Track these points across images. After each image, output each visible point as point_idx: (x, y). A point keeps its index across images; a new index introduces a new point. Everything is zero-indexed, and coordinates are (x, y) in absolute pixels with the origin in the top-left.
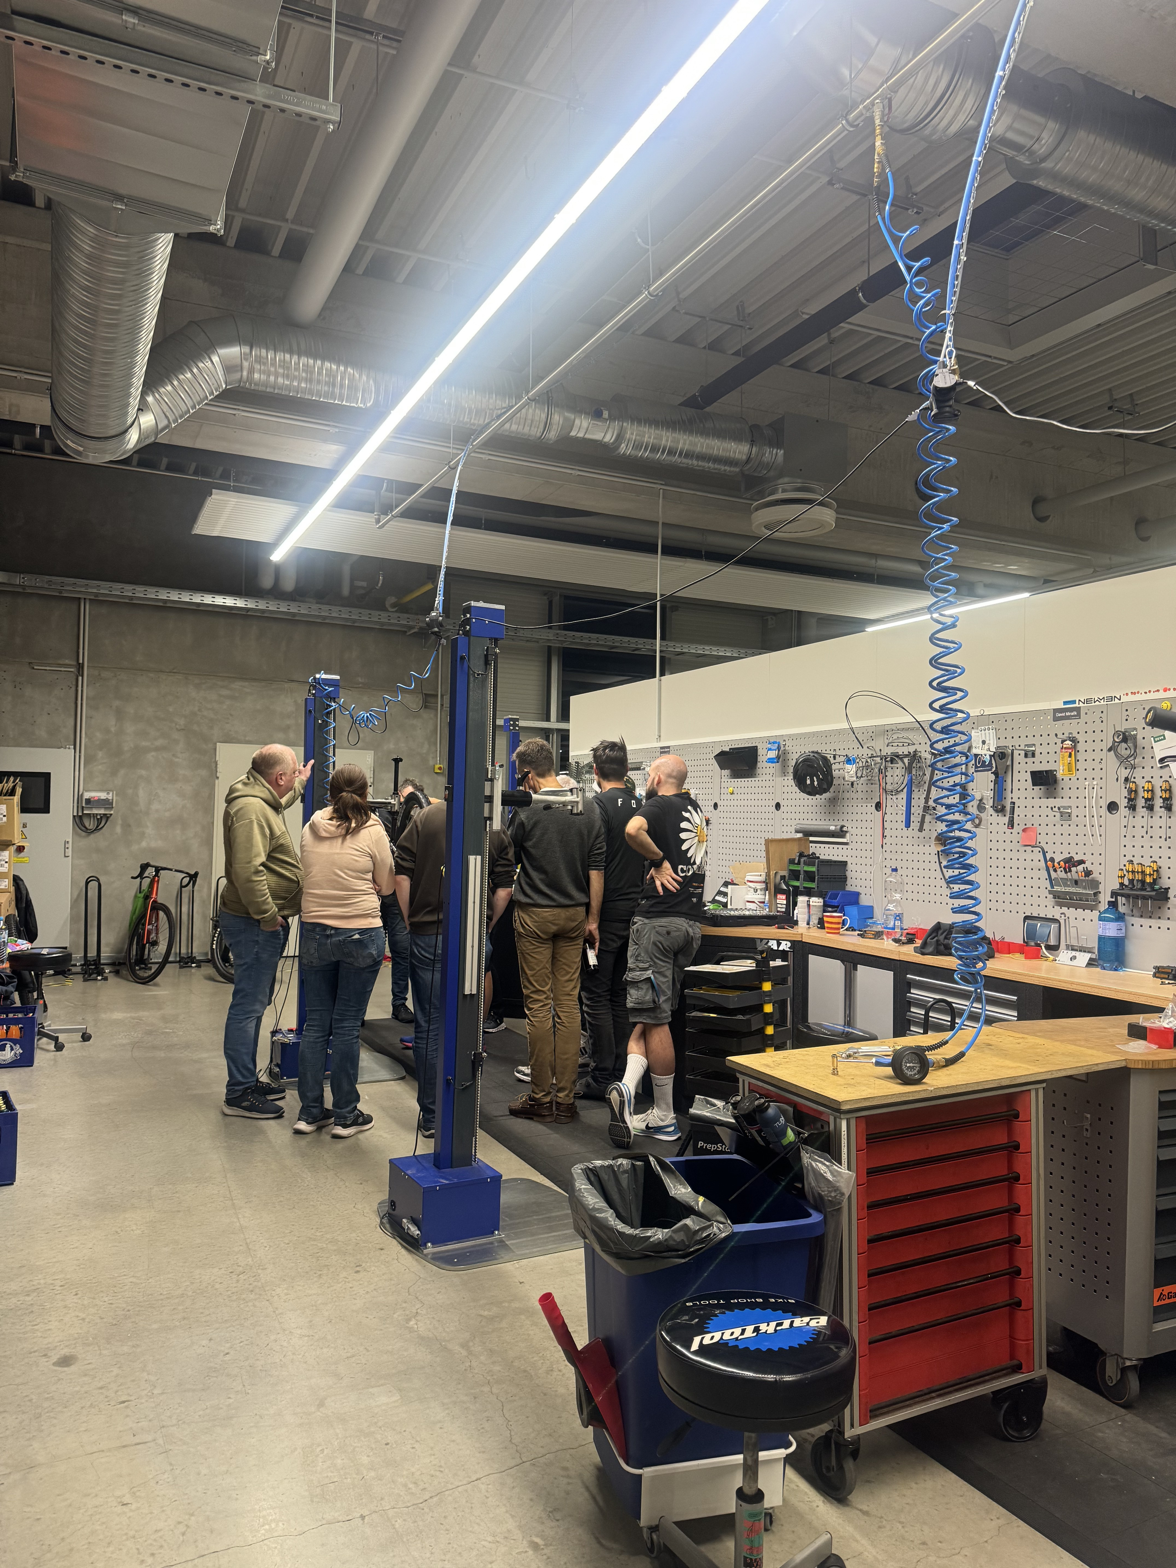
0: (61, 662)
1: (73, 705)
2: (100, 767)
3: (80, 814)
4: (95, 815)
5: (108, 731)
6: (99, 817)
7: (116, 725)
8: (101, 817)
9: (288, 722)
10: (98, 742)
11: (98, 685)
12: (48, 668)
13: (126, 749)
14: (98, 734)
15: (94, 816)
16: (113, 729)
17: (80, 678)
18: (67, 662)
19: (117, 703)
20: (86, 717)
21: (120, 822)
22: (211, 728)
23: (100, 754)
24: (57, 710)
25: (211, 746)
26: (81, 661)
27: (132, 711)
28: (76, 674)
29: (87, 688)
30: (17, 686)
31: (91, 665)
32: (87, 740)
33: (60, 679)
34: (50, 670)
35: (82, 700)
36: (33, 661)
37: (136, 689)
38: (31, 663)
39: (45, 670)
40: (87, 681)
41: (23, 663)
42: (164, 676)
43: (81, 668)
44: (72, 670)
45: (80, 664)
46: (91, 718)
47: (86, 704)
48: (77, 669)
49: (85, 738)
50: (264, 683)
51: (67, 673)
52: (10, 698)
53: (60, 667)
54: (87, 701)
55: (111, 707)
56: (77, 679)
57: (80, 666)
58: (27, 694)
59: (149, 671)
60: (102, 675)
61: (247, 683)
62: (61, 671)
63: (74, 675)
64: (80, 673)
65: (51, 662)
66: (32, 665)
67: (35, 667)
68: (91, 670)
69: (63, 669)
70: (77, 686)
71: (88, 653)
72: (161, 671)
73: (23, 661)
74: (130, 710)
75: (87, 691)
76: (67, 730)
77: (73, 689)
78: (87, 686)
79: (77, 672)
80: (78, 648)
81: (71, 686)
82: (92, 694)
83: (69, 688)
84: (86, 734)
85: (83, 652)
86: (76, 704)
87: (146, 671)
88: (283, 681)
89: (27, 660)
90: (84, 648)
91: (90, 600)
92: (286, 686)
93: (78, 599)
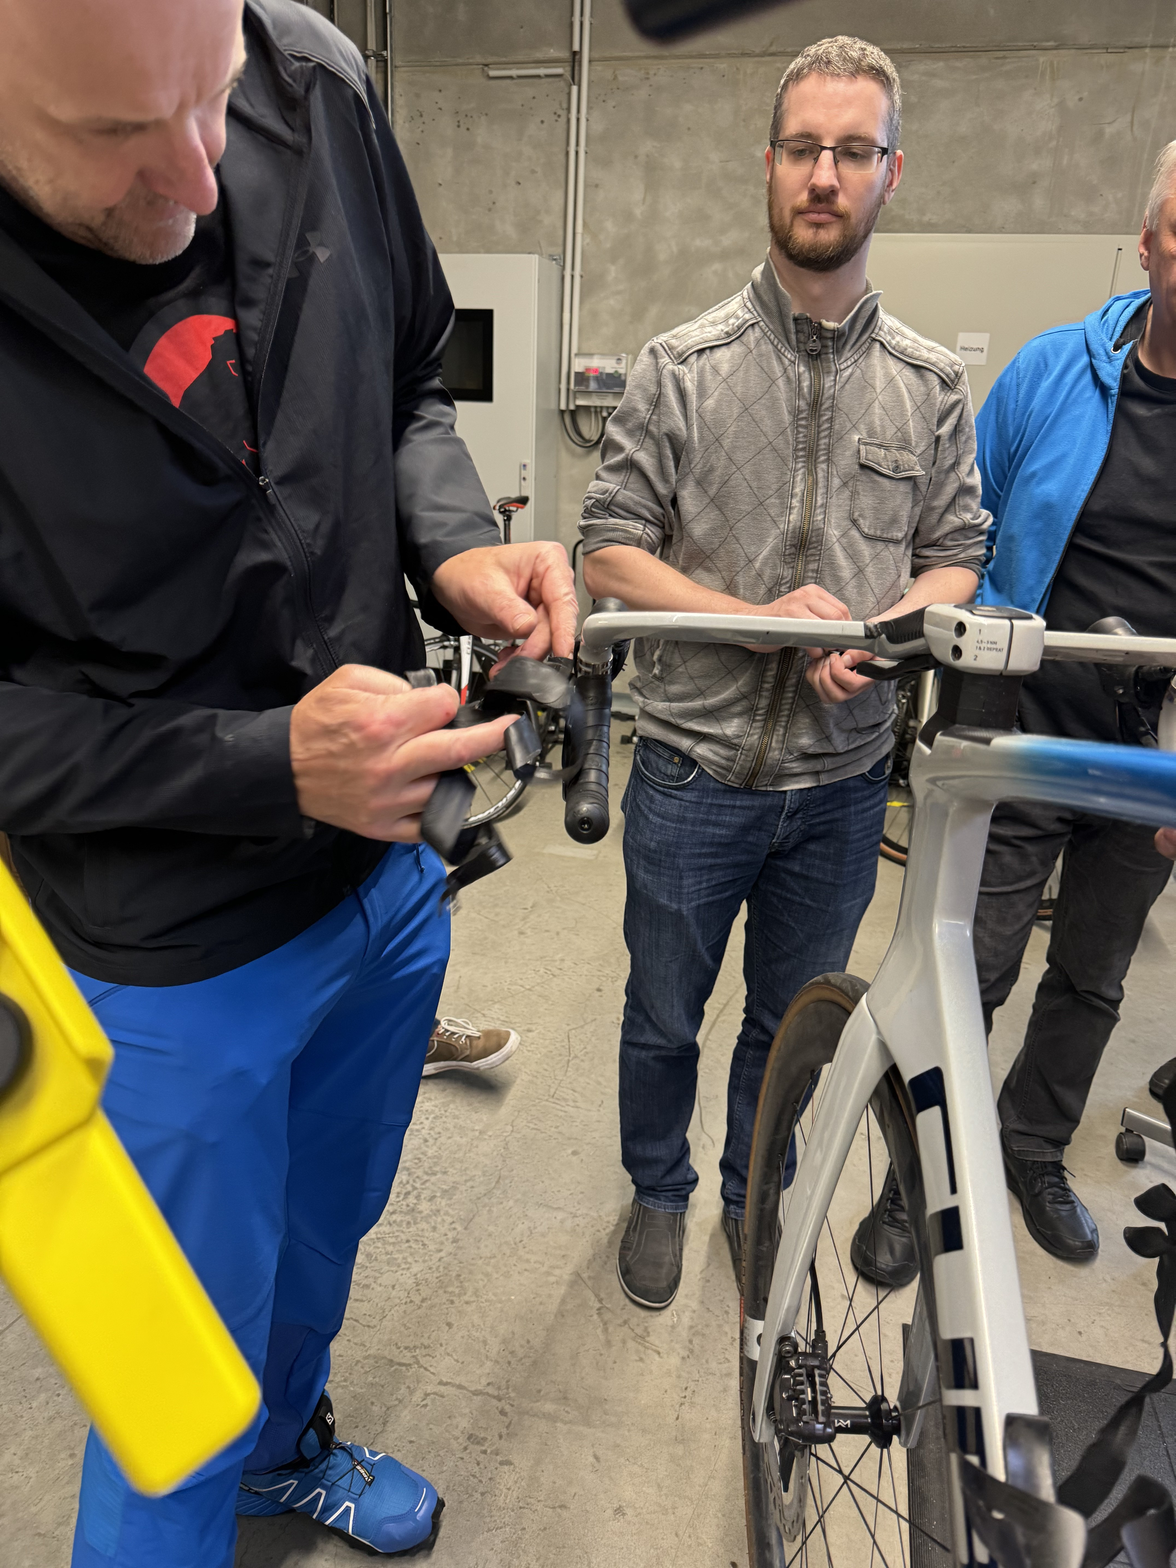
0: (539, 55)
1: (562, 157)
2: (612, 302)
3: (572, 407)
4: (598, 410)
5: (628, 217)
7: (644, 199)
9: (1034, 167)
10: (608, 245)
11: (611, 103)
12: (514, 72)
13: (662, 257)
14: (610, 226)
15: (596, 412)
16: (638, 212)
17: (575, 89)
18: (553, 52)
19: (647, 146)
20: (586, 186)
23: (613, 272)
24: (533, 172)
26: (576, 47)
27: (678, 165)
28: (565, 80)
29: (588, 113)
30: (461, 123)
31: (596, 55)
32: (588, 240)
33: (534, 98)
34: (520, 77)
35: (577, 144)
36: (490, 60)
37: (688, 107)
38: (486, 65)
39: (511, 77)
40: (589, 97)
41: (471, 64)
42: (749, 65)
43: (576, 64)
44: (559, 71)
45: (575, 53)
46: (597, 186)
47: (586, 153)
48: (569, 69)
49: (583, 235)
50: (984, 60)
51: (550, 80)
52: (450, 152)
53: (539, 68)
54: (587, 145)
55: (636, 157)
56: (569, 94)
57: (575, 57)
58: (479, 140)
59: (717, 56)
60: (620, 78)
61: (941, 64)
62: (538, 77)
63: (562, 84)
64: (575, 78)
65: (520, 58)
66: (486, 68)
67: (492, 73)
68: (598, 67)
69: (542, 71)
70: (569, 110)
71: (591, 24)
72: (744, 55)
73: (471, 61)
74: (674, 161)
75: (588, 120)
76: (551, 220)
77: (563, 119)
78: (589, 108)
79: (568, 76)
80: (572, 14)
81: (560, 112)
82: (598, 127)
83: (556, 117)
84: (585, 224)
85: (581, 24)
86: (567, 154)
87: (710, 56)
88: (1035, 48)
89: (479, 59)
90: (582, 14)
92: (1041, 60)
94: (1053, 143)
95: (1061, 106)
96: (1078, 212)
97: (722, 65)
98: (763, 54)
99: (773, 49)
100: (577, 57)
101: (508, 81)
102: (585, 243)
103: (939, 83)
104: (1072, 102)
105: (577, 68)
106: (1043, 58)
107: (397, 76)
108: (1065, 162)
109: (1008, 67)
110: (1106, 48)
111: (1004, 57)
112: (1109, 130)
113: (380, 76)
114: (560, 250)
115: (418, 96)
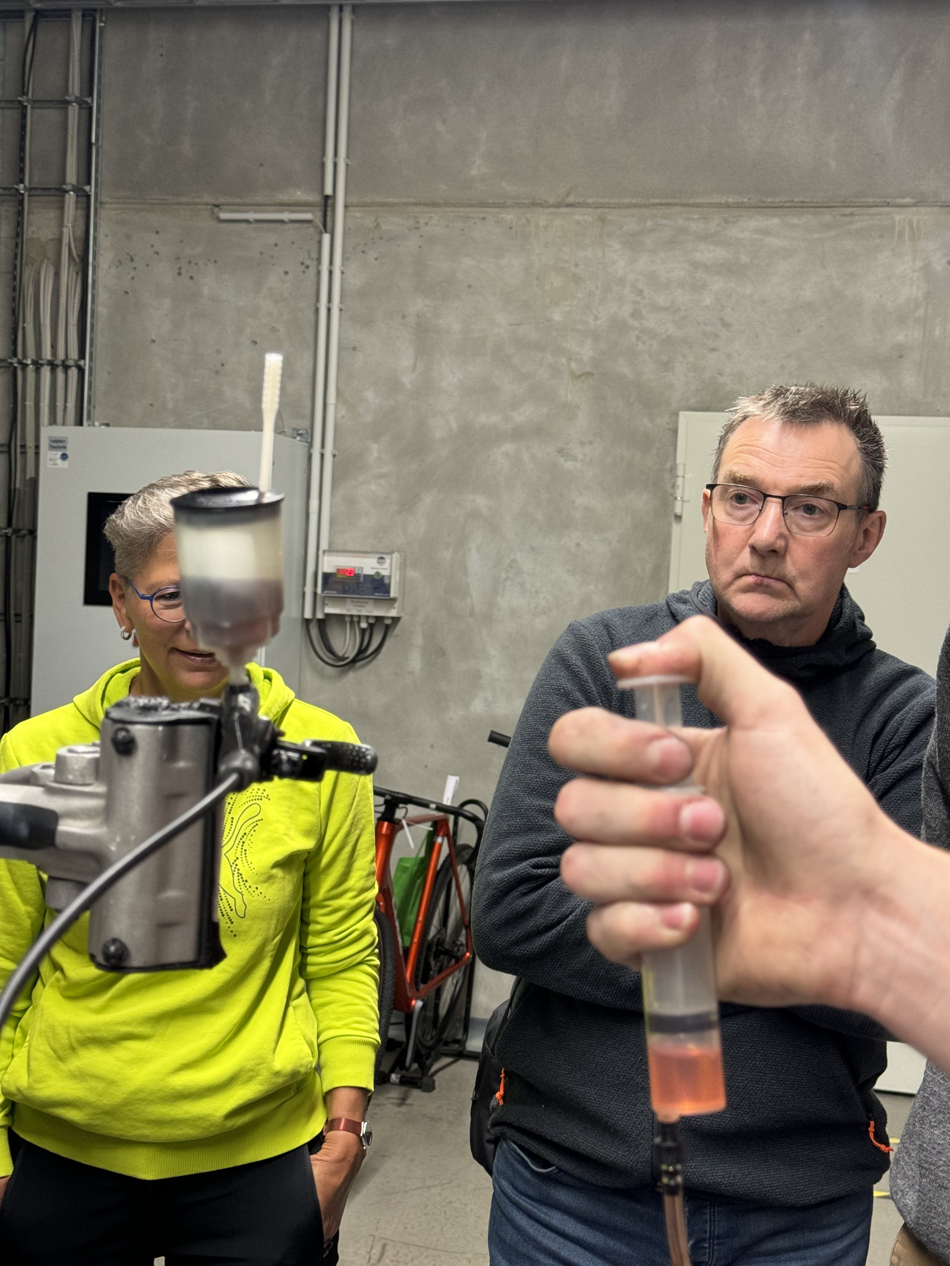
0: (282, 198)
1: (310, 314)
2: (373, 487)
3: (320, 616)
4: (354, 620)
5: (395, 386)
6: (364, 625)
7: (415, 366)
8: (371, 626)
9: (901, 338)
10: (369, 419)
11: (372, 254)
12: (251, 216)
13: (438, 434)
14: (370, 395)
15: (352, 622)
16: (407, 380)
17: (326, 238)
18: (300, 195)
19: (417, 305)
20: (340, 349)
21: (419, 640)
22: (667, 366)
23: (375, 450)
24: (273, 330)
25: (663, 420)
26: (329, 191)
27: (456, 326)
28: (316, 227)
29: (343, 265)
30: (183, 271)
31: (353, 200)
32: (342, 412)
33: (276, 245)
34: (257, 221)
35: (330, 300)
36: (221, 200)
37: (468, 262)
38: (217, 206)
39: (247, 221)
40: (344, 246)
41: (195, 204)
42: (541, 218)
43: (329, 209)
44: (308, 216)
45: (327, 198)
46: (354, 349)
47: (341, 310)
48: (319, 214)
49: (336, 406)
50: (827, 217)
51: (297, 225)
52: (167, 303)
53: (282, 212)
54: (341, 301)
55: (404, 317)
56: (320, 243)
57: (327, 202)
58: (206, 290)
59: (503, 206)
60: (384, 227)
61: (776, 221)
62: (282, 222)
63: (311, 230)
64: (327, 225)
65: (259, 199)
66: (216, 210)
67: (223, 216)
68: (357, 213)
69: (286, 216)
70: (319, 260)
71: (347, 165)
72: (535, 204)
73: (197, 200)
74: (453, 323)
75: (343, 273)
76: (296, 387)
77: (312, 271)
78: (345, 259)
79: (319, 222)
80: (324, 154)
81: (308, 262)
82: (356, 281)
83: (303, 268)
84: (339, 393)
85: (335, 165)
86: (317, 311)
87: (494, 205)
88: (888, 205)
89: (207, 198)
90: (336, 154)
91: (355, 9)
92: (897, 218)
93: (327, 8)
94: (921, 312)
95: (926, 270)
97: (509, 216)
98: (558, 205)
99: (571, 199)
100: (330, 202)
101: (244, 226)
102: (339, 416)
103: (775, 242)
104: (938, 264)
105: (329, 214)
106: (899, 216)
107: (103, 213)
108: (937, 333)
109: (858, 225)
111: (852, 214)
113: (80, 213)
114: (306, 424)
115: (128, 237)
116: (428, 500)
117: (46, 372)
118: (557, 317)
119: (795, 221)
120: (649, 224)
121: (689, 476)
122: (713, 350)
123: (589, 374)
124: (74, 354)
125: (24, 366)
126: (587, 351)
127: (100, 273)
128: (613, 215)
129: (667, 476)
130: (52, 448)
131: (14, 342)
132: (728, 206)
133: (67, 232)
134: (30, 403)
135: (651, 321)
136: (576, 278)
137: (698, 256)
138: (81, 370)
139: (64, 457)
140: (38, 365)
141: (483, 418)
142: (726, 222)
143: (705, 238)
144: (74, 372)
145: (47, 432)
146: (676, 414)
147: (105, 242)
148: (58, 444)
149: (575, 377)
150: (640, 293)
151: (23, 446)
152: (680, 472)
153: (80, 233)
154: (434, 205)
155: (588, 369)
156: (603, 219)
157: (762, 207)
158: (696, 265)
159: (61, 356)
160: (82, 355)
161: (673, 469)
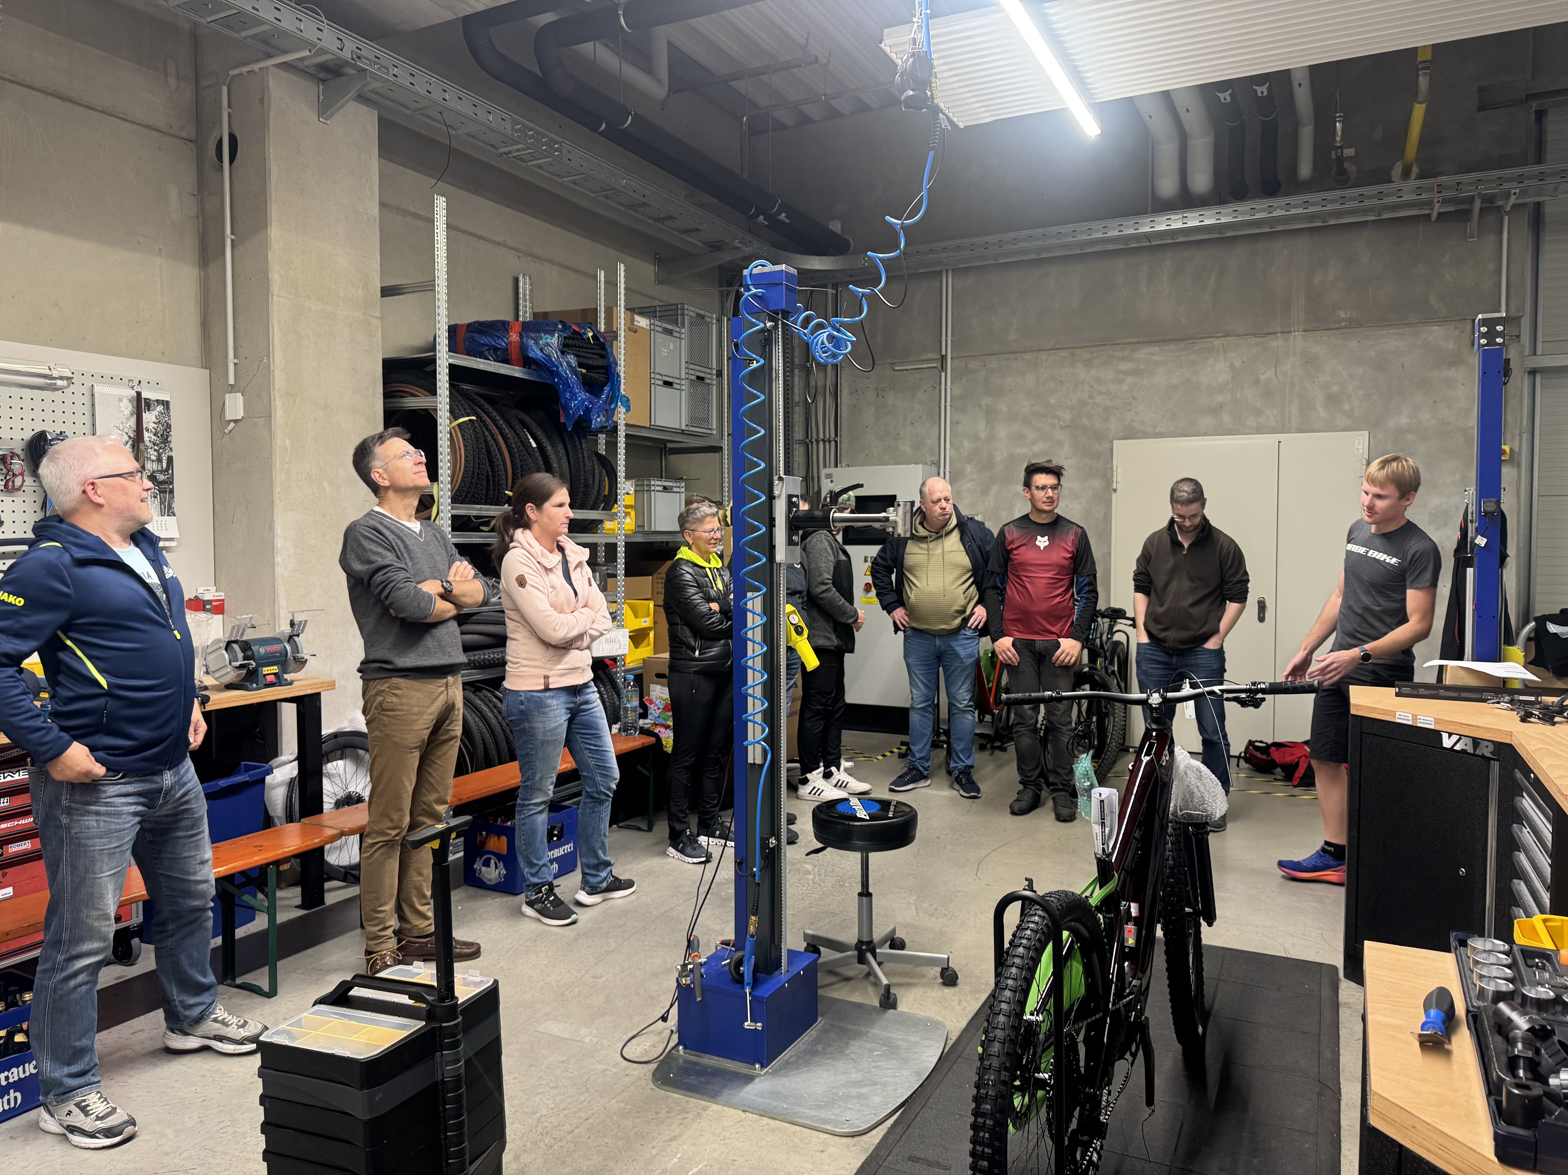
0: (923, 358)
1: (937, 409)
2: (968, 485)
5: (977, 438)
7: (986, 430)
9: (1221, 399)
10: (966, 455)
11: (964, 379)
12: (909, 367)
13: (998, 459)
14: (966, 444)
16: (983, 435)
17: (943, 374)
18: (930, 356)
19: (986, 401)
20: (951, 423)
22: (1107, 421)
23: (969, 468)
24: (920, 417)
25: (1105, 446)
26: (944, 353)
27: (1005, 409)
28: (938, 370)
29: (951, 385)
30: (879, 395)
31: (955, 355)
32: (954, 453)
33: (920, 379)
34: (913, 369)
35: (946, 401)
36: (895, 361)
37: (1010, 379)
38: (894, 364)
39: (907, 370)
40: (951, 377)
41: (885, 364)
42: (1043, 356)
43: (944, 361)
44: (934, 365)
45: (943, 356)
46: (958, 422)
47: (951, 405)
48: (940, 363)
49: (950, 449)
50: (1182, 345)
51: (930, 370)
52: (873, 410)
53: (922, 364)
54: (951, 401)
55: (980, 406)
56: (940, 377)
57: (943, 358)
58: (890, 402)
59: (1025, 352)
60: (970, 366)
61: (1157, 348)
62: (922, 368)
63: (936, 371)
64: (943, 368)
65: (913, 359)
66: (893, 366)
67: (896, 368)
68: (957, 362)
69: (925, 366)
70: (940, 384)
71: (952, 340)
72: (1040, 350)
73: (884, 361)
74: (1003, 408)
75: (951, 389)
76: (931, 442)
77: (937, 390)
78: (952, 382)
79: (940, 368)
80: (941, 336)
81: (935, 386)
82: (958, 392)
83: (933, 388)
84: (951, 444)
85: (946, 341)
86: (940, 407)
87: (1021, 352)
88: (1211, 337)
89: (889, 361)
90: (946, 336)
91: (953, 270)
92: (1216, 343)
93: (940, 272)
94: (1230, 386)
95: (1232, 366)
96: (1251, 422)
97: (1028, 357)
98: (1051, 350)
99: (1057, 346)
101: (906, 372)
102: (952, 454)
103: (1157, 358)
104: (1238, 364)
105: (944, 363)
106: (1218, 342)
107: (843, 372)
108: (1238, 395)
109: (1196, 348)
110: (1254, 335)
111: (1195, 343)
112: (1262, 377)
113: (834, 373)
114: (937, 458)
115: (855, 381)
116: (994, 489)
117: (821, 444)
118: (1053, 401)
119: (1167, 348)
120: (1095, 355)
121: (1119, 470)
122: (1129, 410)
123: (1069, 426)
124: (833, 435)
125: (812, 442)
126: (1067, 416)
127: (843, 399)
128: (1077, 352)
129: (1109, 471)
130: (826, 478)
131: (807, 432)
132: (1133, 343)
133: (829, 382)
134: (815, 458)
135: (1098, 399)
136: (1061, 383)
137: (1120, 367)
138: (836, 442)
139: (832, 481)
140: (817, 441)
141: (1019, 450)
142: (1133, 350)
143: (1123, 359)
144: (833, 443)
145: (824, 472)
146: (1112, 442)
147: (845, 385)
148: (829, 476)
149: (1062, 428)
150: (1092, 387)
151: (813, 477)
152: (1115, 469)
153: (834, 381)
154: (993, 354)
155: (1068, 424)
156: (1073, 355)
157: (1150, 342)
158: (1119, 372)
159: (827, 436)
160: (836, 435)
161: (1112, 468)
